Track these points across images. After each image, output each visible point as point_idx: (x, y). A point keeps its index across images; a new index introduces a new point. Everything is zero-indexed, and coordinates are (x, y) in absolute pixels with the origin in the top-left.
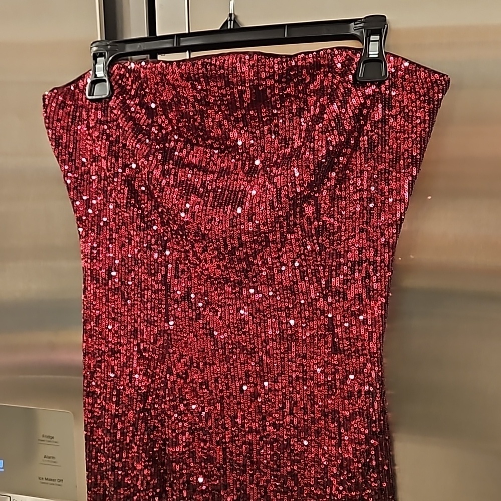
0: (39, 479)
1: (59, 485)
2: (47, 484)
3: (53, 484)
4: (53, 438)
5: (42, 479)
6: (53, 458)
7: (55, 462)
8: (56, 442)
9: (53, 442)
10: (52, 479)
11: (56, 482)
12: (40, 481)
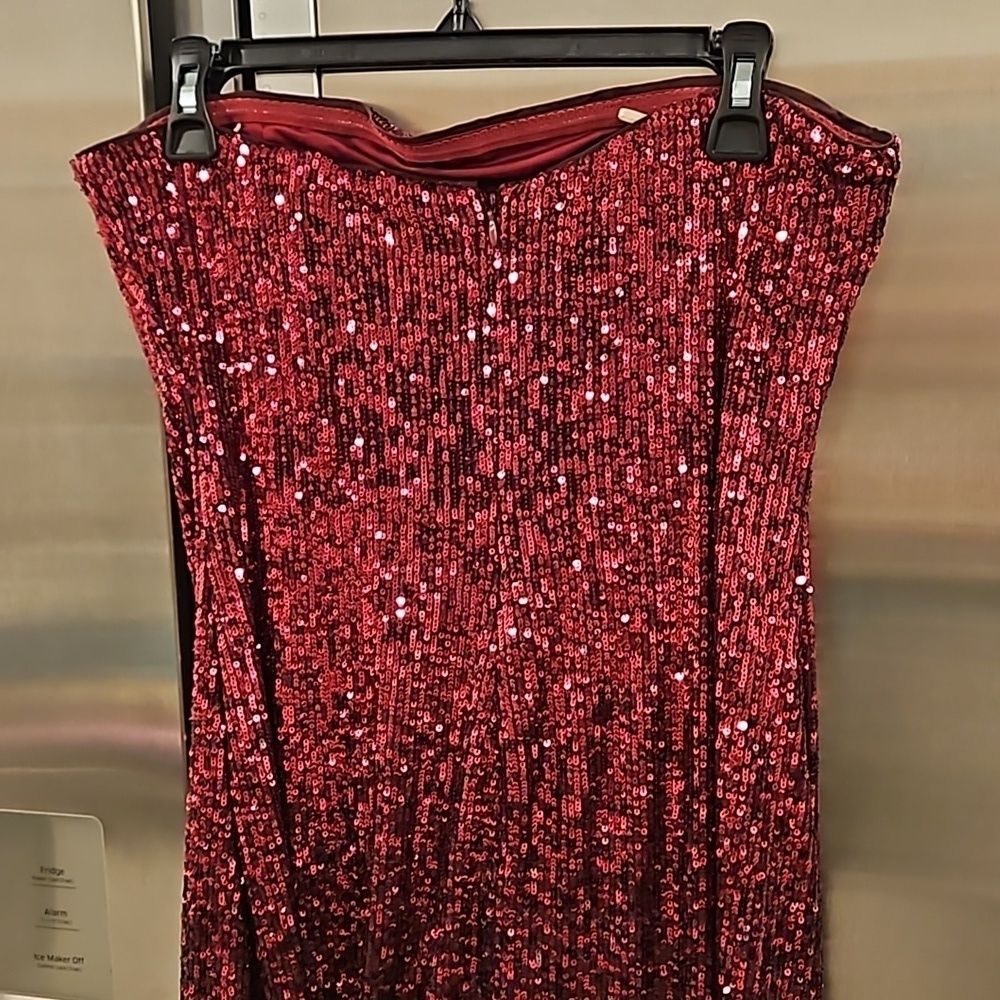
0: (36, 956)
1: (76, 970)
2: (51, 967)
3: (65, 968)
4: (62, 872)
5: (42, 957)
6: (64, 913)
7: (66, 922)
8: (68, 881)
9: (63, 880)
10: (63, 956)
11: (71, 964)
12: (37, 962)
